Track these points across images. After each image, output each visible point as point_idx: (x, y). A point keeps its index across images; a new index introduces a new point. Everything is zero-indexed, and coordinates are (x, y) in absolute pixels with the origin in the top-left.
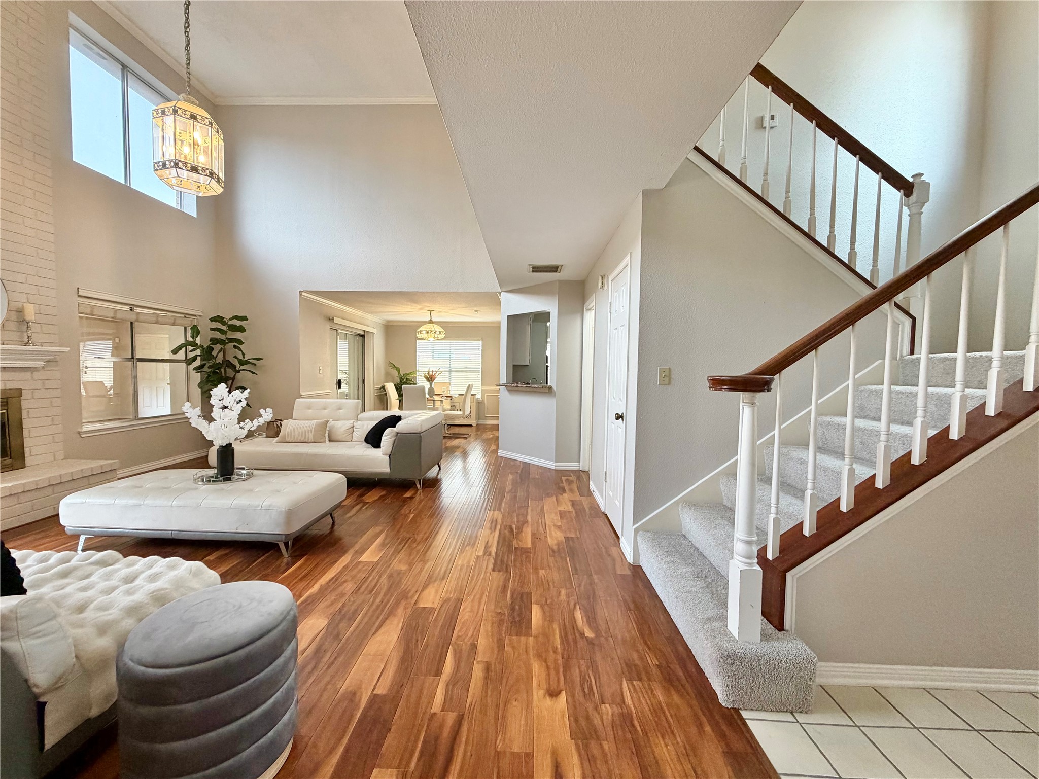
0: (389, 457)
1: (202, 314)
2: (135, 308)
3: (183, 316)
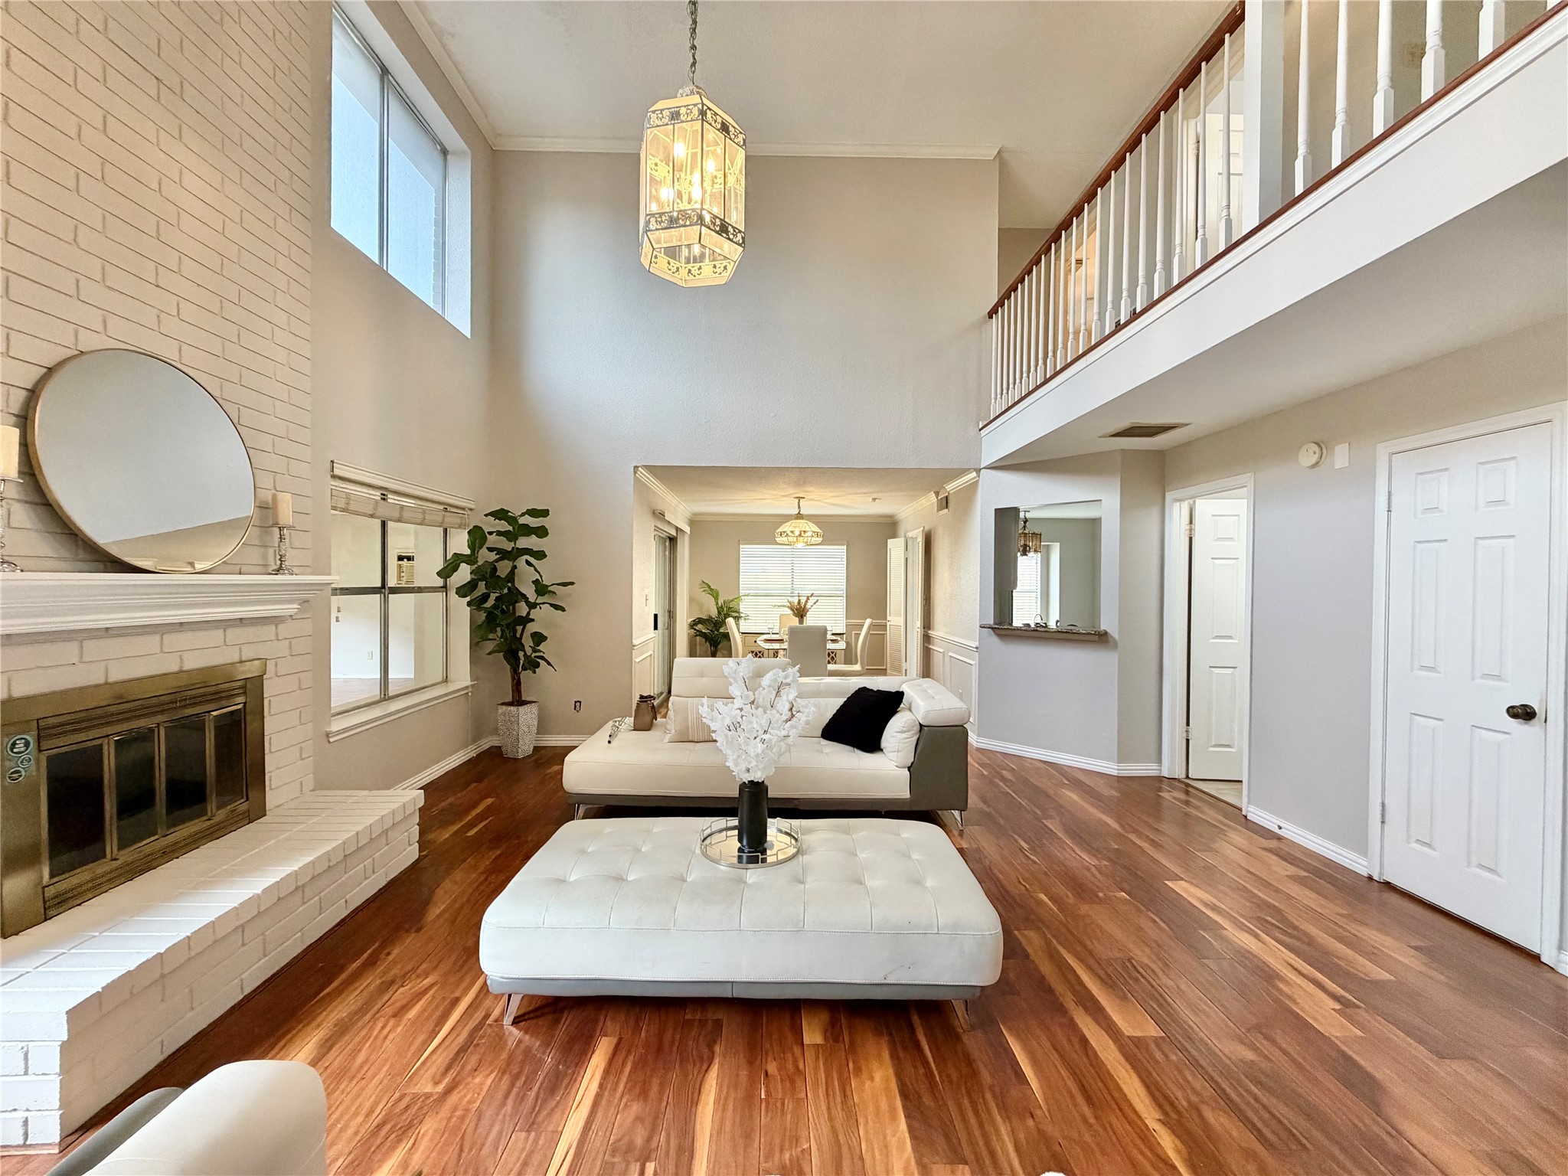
0: (909, 770)
1: (473, 507)
2: (389, 496)
3: (442, 507)
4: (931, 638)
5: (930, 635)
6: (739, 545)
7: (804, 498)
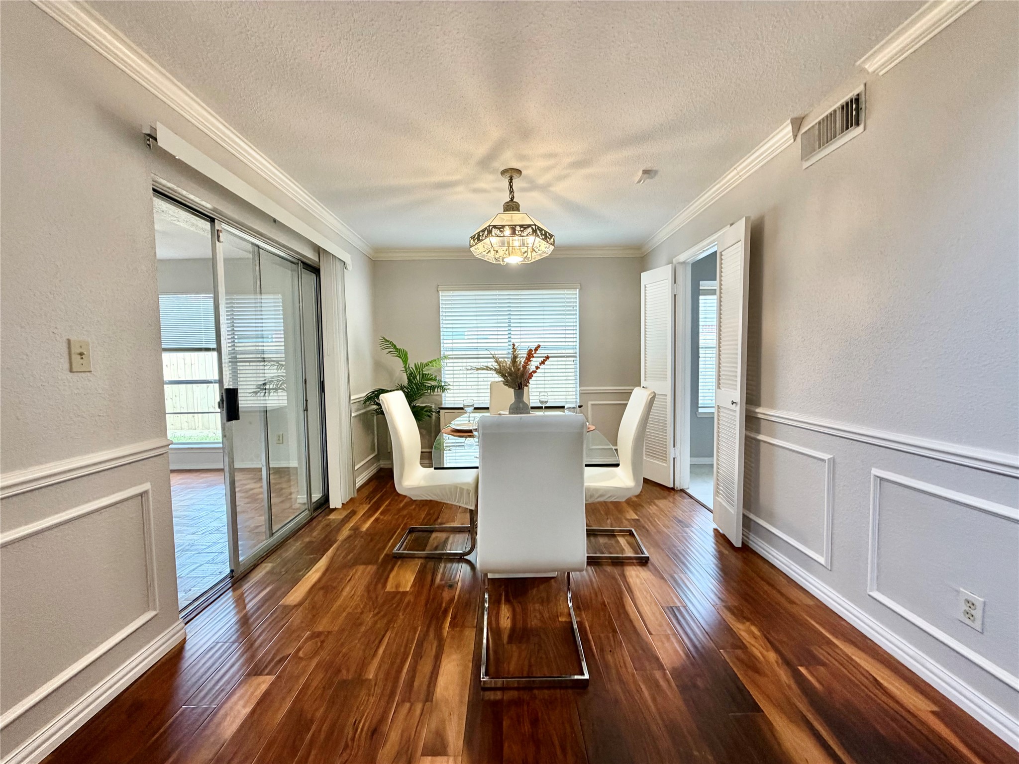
4: (763, 423)
5: (760, 416)
6: (438, 291)
7: (519, 172)
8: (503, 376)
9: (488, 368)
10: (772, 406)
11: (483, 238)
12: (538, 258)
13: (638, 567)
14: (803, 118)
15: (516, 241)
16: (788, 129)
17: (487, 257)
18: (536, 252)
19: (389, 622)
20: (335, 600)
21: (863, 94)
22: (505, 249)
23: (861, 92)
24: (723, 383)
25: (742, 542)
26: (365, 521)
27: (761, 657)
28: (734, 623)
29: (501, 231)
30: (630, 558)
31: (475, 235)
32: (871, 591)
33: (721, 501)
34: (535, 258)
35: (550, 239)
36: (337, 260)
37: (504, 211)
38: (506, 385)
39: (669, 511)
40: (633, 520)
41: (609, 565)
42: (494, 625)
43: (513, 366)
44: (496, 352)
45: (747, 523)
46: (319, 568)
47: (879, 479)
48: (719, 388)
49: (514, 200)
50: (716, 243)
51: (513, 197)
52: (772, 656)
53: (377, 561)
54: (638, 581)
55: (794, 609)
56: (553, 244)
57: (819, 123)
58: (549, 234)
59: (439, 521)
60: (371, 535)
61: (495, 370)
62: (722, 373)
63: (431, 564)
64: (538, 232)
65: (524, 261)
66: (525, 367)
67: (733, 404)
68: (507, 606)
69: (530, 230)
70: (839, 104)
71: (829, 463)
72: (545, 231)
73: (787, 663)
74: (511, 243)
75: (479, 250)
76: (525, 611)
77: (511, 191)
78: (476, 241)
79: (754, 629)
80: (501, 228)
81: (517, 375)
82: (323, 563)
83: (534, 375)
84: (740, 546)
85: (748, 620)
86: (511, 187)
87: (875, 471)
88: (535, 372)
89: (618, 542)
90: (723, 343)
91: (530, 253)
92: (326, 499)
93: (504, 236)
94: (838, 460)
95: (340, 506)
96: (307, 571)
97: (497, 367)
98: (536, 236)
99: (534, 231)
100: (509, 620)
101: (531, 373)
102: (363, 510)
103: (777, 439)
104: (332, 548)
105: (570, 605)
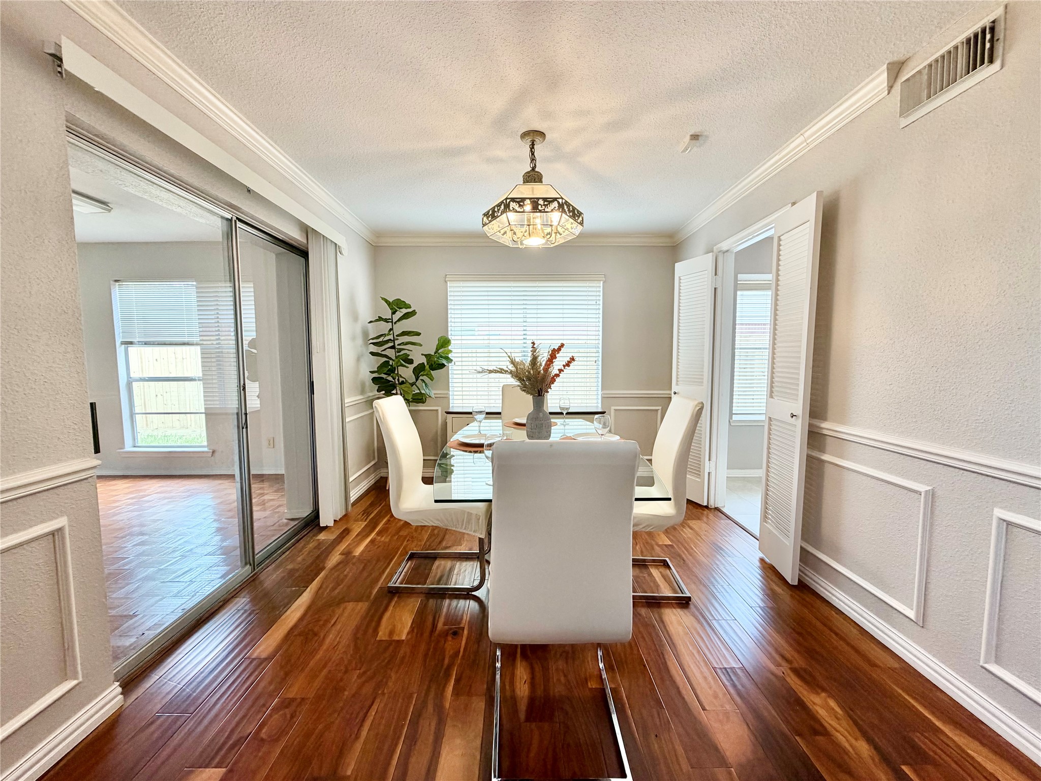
4: (829, 441)
5: (825, 432)
6: (446, 282)
7: (542, 134)
8: (520, 380)
9: (501, 371)
10: (842, 421)
11: (499, 214)
12: (562, 241)
13: (679, 610)
14: (903, 63)
15: (538, 218)
16: (882, 78)
17: (503, 240)
18: (561, 234)
19: (379, 686)
20: (315, 651)
21: (1003, 19)
22: (524, 231)
23: (1000, 16)
24: (778, 391)
25: (799, 580)
26: (358, 544)
27: (851, 750)
28: (805, 693)
29: (520, 206)
30: (668, 598)
31: (489, 212)
32: (986, 663)
33: (771, 528)
34: (558, 242)
35: (579, 217)
36: (329, 243)
37: (524, 182)
38: (524, 390)
39: (705, 535)
40: (665, 545)
41: (643, 606)
42: (508, 694)
43: (533, 368)
44: (512, 350)
45: (806, 558)
46: (300, 606)
47: (1005, 523)
48: (771, 397)
49: (536, 170)
50: (773, 225)
51: (535, 165)
52: (863, 747)
53: (369, 597)
54: (680, 629)
55: (875, 674)
56: (581, 223)
57: (930, 66)
58: (578, 211)
59: (444, 544)
60: (365, 561)
61: (511, 372)
62: (776, 379)
63: (432, 602)
64: (565, 207)
65: (546, 243)
66: (546, 369)
67: (792, 417)
68: (524, 663)
69: (555, 204)
70: (963, 37)
71: (925, 497)
72: (572, 206)
73: (885, 759)
74: (532, 221)
75: (494, 228)
76: (545, 669)
77: (533, 159)
78: (490, 219)
79: (832, 703)
80: (520, 201)
81: (536, 378)
82: (305, 598)
83: (558, 380)
84: (796, 583)
85: (824, 690)
86: (533, 154)
87: (999, 513)
88: (557, 375)
89: (650, 575)
90: (778, 345)
91: (553, 235)
92: (315, 515)
93: (523, 212)
94: (939, 493)
95: (331, 524)
96: (285, 609)
97: (513, 369)
98: (562, 212)
99: (561, 206)
100: (526, 685)
101: (554, 376)
102: (357, 527)
103: (847, 460)
104: (318, 578)
105: (601, 665)
